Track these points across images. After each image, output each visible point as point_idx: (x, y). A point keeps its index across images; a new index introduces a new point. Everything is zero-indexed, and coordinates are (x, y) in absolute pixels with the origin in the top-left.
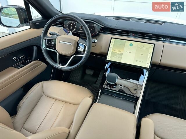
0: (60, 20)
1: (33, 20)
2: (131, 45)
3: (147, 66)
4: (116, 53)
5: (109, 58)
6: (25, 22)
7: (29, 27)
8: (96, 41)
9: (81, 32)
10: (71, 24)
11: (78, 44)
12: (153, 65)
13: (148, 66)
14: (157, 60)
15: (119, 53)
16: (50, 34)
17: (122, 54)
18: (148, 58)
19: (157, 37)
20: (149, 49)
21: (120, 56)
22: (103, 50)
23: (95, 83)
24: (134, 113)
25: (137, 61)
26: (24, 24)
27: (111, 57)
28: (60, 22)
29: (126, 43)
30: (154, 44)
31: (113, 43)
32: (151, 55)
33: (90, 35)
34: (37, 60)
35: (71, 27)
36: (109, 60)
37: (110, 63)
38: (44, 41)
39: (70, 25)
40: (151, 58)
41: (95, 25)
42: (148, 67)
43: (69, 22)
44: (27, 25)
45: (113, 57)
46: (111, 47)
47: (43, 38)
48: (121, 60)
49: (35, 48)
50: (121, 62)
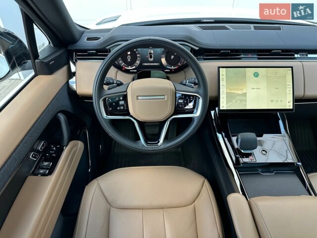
2: (256, 75)
3: (290, 106)
4: (235, 93)
9: (152, 64)
14: (300, 93)
15: (240, 92)
17: (245, 95)
18: (288, 92)
19: (287, 53)
20: (285, 76)
21: (244, 98)
25: (272, 101)
27: (227, 103)
29: (247, 74)
30: (292, 67)
31: (225, 77)
32: (291, 86)
35: (129, 58)
36: (225, 108)
38: (102, 104)
40: (292, 92)
42: (292, 108)
45: (232, 102)
46: (223, 85)
47: (99, 98)
48: (246, 105)
49: (62, 117)
50: (248, 108)
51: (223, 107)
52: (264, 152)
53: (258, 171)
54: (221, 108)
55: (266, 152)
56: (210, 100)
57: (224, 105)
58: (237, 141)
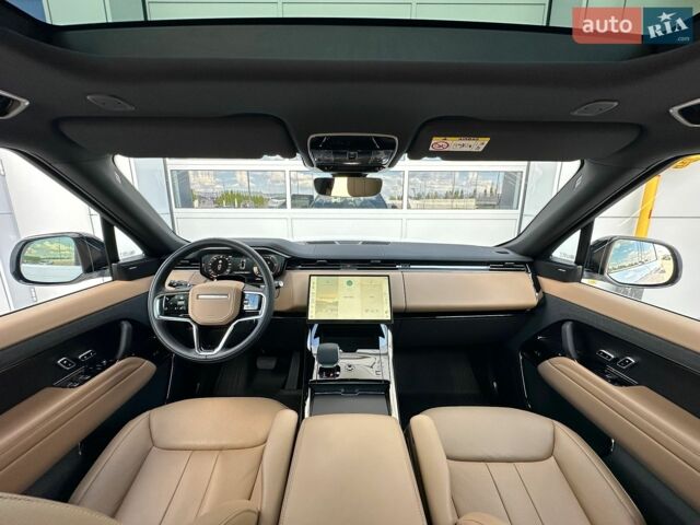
0: (191, 256)
1: (121, 262)
2: (350, 283)
4: (325, 302)
5: (312, 315)
6: (97, 270)
7: (110, 279)
8: (281, 284)
9: (243, 273)
10: (218, 260)
11: (243, 295)
12: (396, 313)
13: (388, 316)
14: (400, 304)
15: (331, 301)
16: (171, 285)
17: (336, 303)
18: (385, 301)
19: (388, 264)
20: (381, 286)
21: (335, 307)
22: (297, 302)
23: (283, 387)
24: (390, 414)
25: (367, 311)
26: (95, 274)
27: (316, 312)
28: (192, 261)
29: (339, 282)
30: (388, 277)
31: (315, 286)
32: (388, 295)
33: (271, 273)
34: (130, 355)
35: (219, 268)
36: (313, 318)
37: (316, 326)
38: (157, 302)
39: (215, 264)
40: (389, 301)
41: (272, 256)
43: (214, 257)
44: (102, 275)
45: (321, 311)
46: (313, 294)
47: (155, 295)
48: (337, 315)
49: (126, 326)
50: (339, 318)
54: (309, 318)
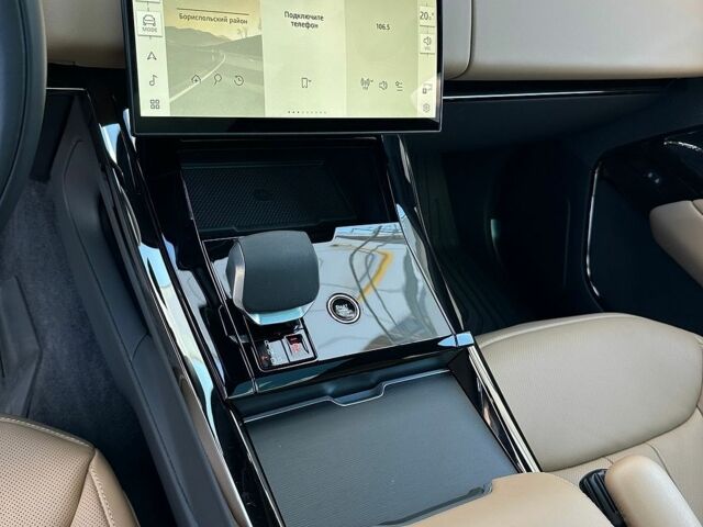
3: (425, 107)
15: (233, 33)
21: (250, 64)
25: (366, 83)
27: (174, 84)
32: (435, 21)
40: (434, 47)
42: (431, 114)
45: (196, 78)
48: (260, 99)
50: (270, 113)
51: (155, 104)
52: (343, 310)
53: (322, 394)
54: (146, 111)
55: (351, 307)
56: (50, 66)
57: (157, 96)
58: (230, 274)
